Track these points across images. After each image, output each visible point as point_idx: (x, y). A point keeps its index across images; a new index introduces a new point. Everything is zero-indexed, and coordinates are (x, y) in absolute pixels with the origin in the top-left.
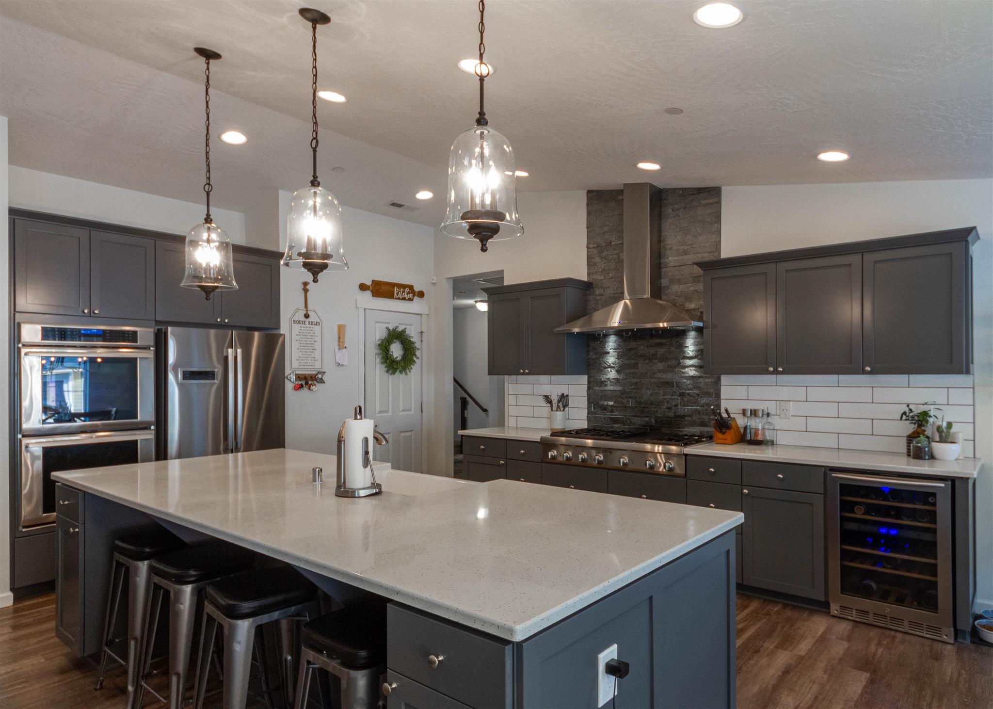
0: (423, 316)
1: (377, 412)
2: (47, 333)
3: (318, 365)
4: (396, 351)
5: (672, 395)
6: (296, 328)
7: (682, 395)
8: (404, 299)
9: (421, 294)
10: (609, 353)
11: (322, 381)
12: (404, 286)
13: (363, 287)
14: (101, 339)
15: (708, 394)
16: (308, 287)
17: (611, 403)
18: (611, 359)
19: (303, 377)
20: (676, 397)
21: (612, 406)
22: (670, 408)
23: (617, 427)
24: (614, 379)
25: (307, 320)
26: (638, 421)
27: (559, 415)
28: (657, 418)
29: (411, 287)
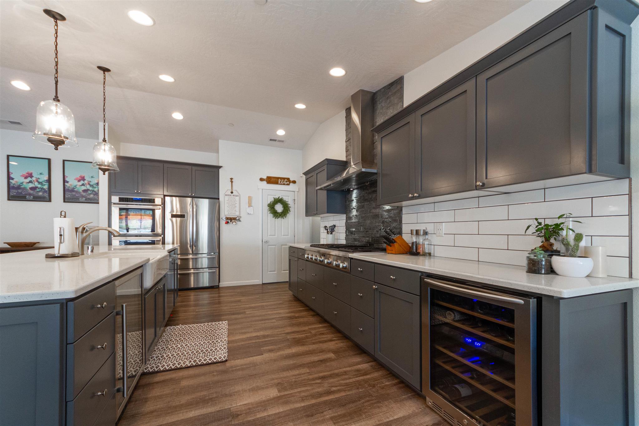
0: (295, 192)
1: (268, 235)
2: (121, 200)
3: (237, 214)
4: (279, 208)
5: (379, 223)
6: (227, 198)
7: (383, 222)
8: (284, 184)
9: (294, 182)
10: (353, 200)
11: (239, 220)
12: (284, 179)
13: (262, 180)
14: (141, 202)
15: (395, 221)
16: (233, 180)
17: (354, 230)
18: (354, 204)
19: (230, 218)
20: (381, 224)
21: (354, 231)
22: (378, 231)
23: (357, 243)
24: (355, 215)
25: (232, 194)
26: (365, 240)
27: (330, 236)
28: (372, 238)
29: (288, 179)
